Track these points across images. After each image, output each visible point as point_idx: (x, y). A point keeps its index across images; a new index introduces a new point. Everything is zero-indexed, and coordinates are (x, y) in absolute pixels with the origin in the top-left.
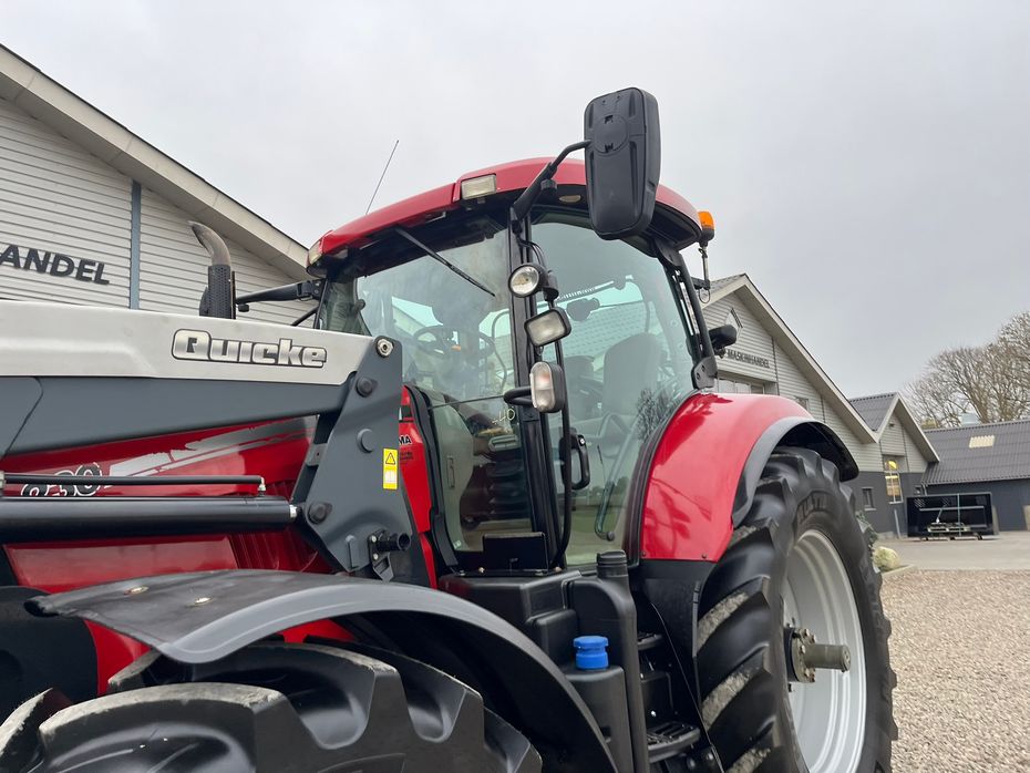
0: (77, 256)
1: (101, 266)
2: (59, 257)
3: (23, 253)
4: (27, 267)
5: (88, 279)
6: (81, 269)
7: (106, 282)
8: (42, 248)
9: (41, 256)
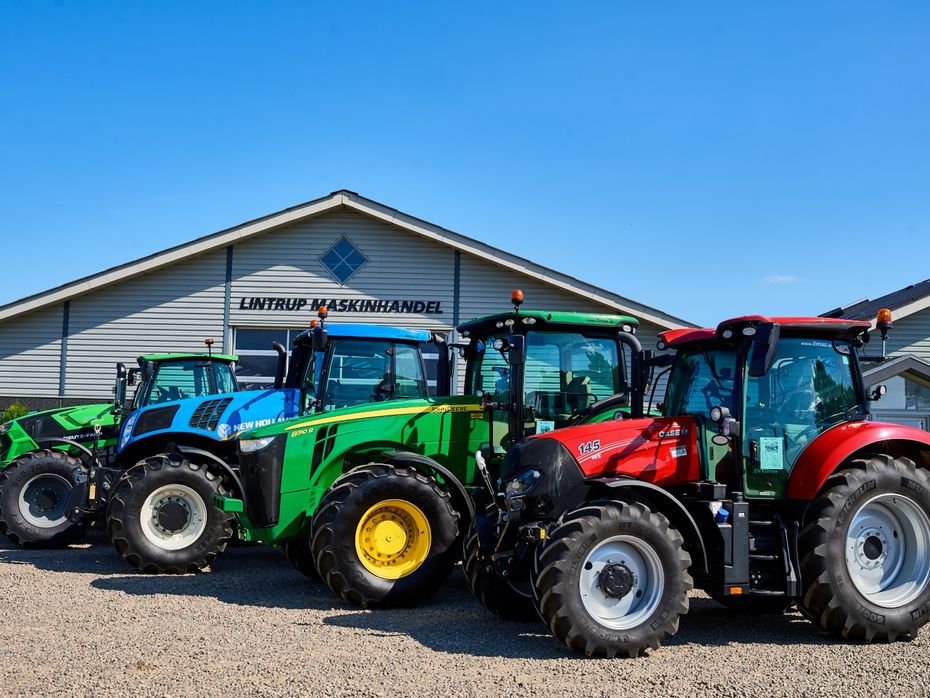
0: (426, 300)
1: (439, 303)
2: (417, 303)
3: (401, 304)
4: (402, 311)
5: (432, 312)
6: (429, 307)
7: (441, 312)
8: (409, 299)
9: (409, 304)
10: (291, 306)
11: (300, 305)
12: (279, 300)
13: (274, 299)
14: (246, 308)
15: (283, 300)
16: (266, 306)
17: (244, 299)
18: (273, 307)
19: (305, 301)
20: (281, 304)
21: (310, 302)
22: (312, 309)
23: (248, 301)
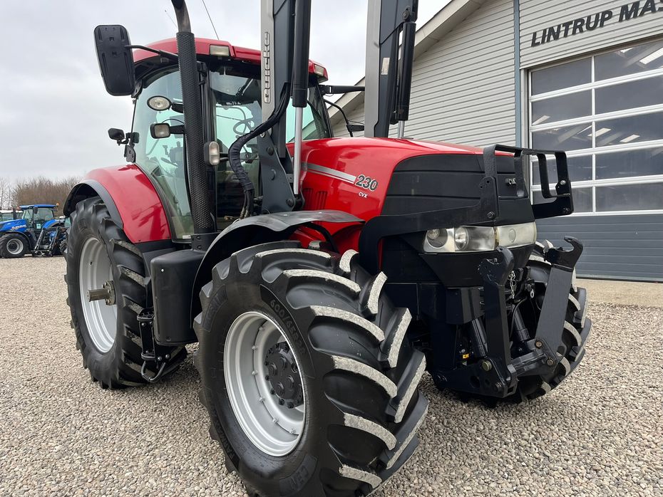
10: (592, 25)
11: (604, 20)
12: (577, 21)
13: (571, 23)
14: (538, 44)
15: (581, 20)
16: (562, 34)
17: (535, 34)
18: (570, 32)
19: (610, 13)
20: (579, 25)
21: (617, 12)
22: (621, 20)
23: (540, 35)
